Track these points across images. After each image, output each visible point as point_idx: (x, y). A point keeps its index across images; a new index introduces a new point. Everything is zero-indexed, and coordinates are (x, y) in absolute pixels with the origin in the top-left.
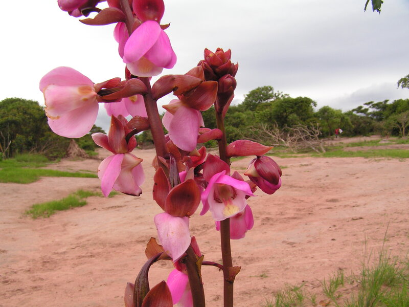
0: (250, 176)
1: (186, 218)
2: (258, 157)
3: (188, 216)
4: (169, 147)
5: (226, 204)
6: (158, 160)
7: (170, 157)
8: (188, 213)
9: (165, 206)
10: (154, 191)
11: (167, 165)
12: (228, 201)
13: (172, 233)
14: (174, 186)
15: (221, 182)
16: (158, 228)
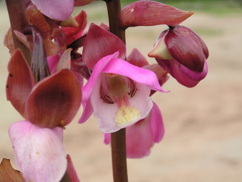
0: (158, 58)
1: (59, 129)
2: (171, 28)
3: (62, 126)
4: (30, 16)
5: (120, 106)
6: (14, 35)
7: (34, 32)
8: (62, 122)
9: (26, 111)
10: (7, 87)
11: (28, 44)
12: (123, 101)
13: (38, 153)
14: (39, 80)
15: (111, 71)
16: (15, 145)
